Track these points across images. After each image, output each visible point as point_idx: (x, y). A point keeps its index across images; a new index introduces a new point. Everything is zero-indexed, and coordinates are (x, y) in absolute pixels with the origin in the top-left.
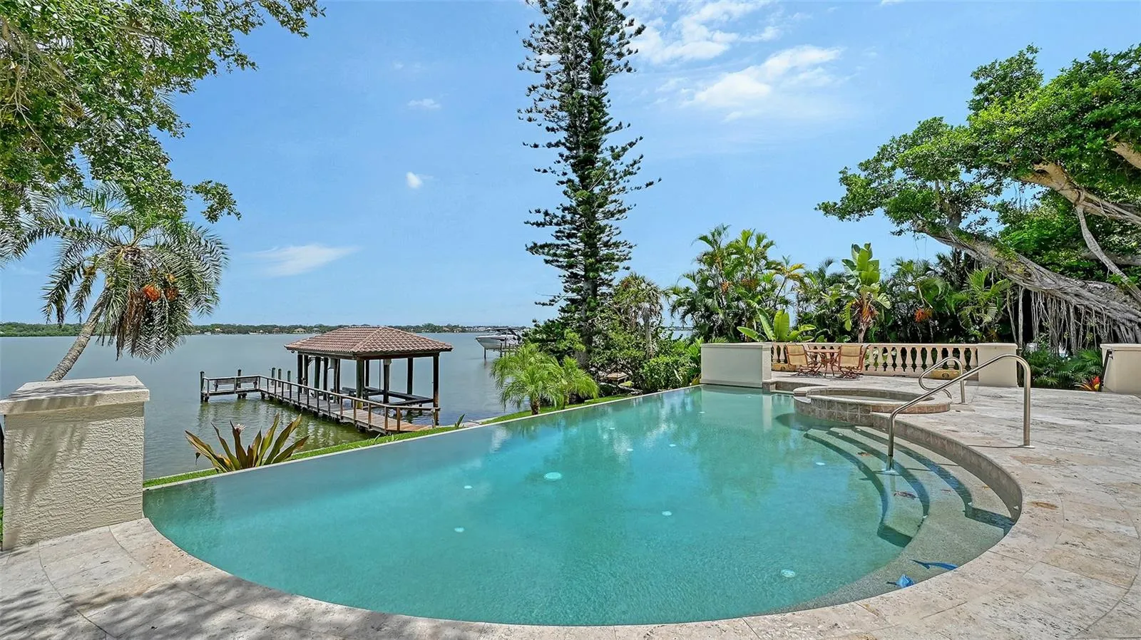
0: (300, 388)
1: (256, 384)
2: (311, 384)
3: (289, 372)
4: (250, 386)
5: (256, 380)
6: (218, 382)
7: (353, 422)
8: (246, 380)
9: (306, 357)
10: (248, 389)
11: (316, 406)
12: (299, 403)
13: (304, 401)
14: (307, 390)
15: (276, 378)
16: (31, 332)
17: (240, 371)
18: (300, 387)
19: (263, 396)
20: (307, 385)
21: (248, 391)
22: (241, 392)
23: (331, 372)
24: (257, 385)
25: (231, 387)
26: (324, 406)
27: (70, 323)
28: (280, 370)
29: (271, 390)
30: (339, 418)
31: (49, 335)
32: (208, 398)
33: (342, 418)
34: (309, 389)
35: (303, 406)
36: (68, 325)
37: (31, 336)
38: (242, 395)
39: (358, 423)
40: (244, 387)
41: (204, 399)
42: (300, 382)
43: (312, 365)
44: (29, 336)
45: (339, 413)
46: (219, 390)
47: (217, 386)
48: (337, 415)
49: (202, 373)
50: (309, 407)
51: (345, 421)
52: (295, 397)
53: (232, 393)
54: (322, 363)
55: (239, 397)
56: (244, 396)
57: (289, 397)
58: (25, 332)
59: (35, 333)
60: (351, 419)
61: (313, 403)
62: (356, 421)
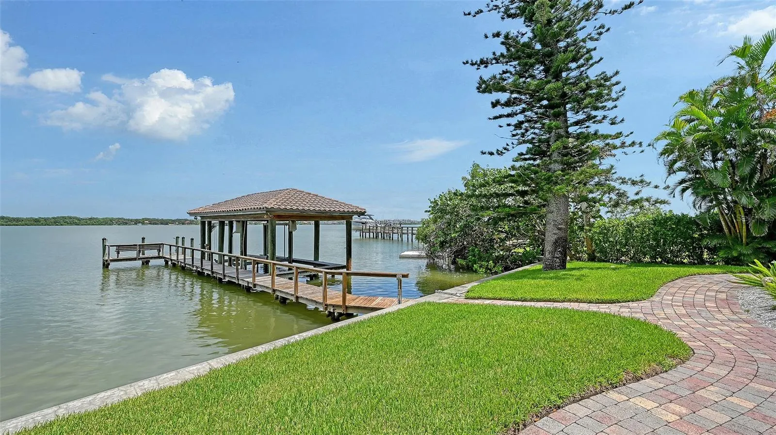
0: (203, 254)
1: (160, 251)
2: (215, 248)
3: (192, 239)
4: (154, 253)
5: (160, 248)
6: (120, 248)
7: (270, 291)
8: (151, 246)
9: (210, 223)
10: (151, 255)
11: (222, 272)
12: (203, 269)
13: (207, 265)
14: (211, 255)
15: (180, 244)
16: (14, 223)
17: (143, 239)
18: (202, 251)
19: (167, 262)
20: (210, 249)
21: (152, 258)
22: (144, 258)
23: (237, 237)
24: (161, 253)
25: (133, 254)
26: (231, 271)
27: (42, 217)
28: (183, 238)
29: (174, 257)
30: (250, 285)
31: (26, 225)
32: (109, 264)
33: (255, 285)
34: (212, 253)
35: (206, 272)
36: (40, 218)
37: (14, 225)
38: (146, 262)
39: (277, 293)
40: (148, 253)
41: (106, 265)
42: (203, 247)
43: (216, 232)
44: (12, 225)
45: (250, 280)
46: (121, 257)
47: (118, 253)
48: (248, 283)
49: (103, 240)
50: (213, 273)
51: (259, 289)
52: (197, 263)
53: (135, 259)
54: (227, 228)
55: (143, 264)
56: (147, 262)
57: (191, 263)
58: (9, 223)
59: (17, 223)
60: (267, 288)
61: (218, 268)
62: (274, 291)
